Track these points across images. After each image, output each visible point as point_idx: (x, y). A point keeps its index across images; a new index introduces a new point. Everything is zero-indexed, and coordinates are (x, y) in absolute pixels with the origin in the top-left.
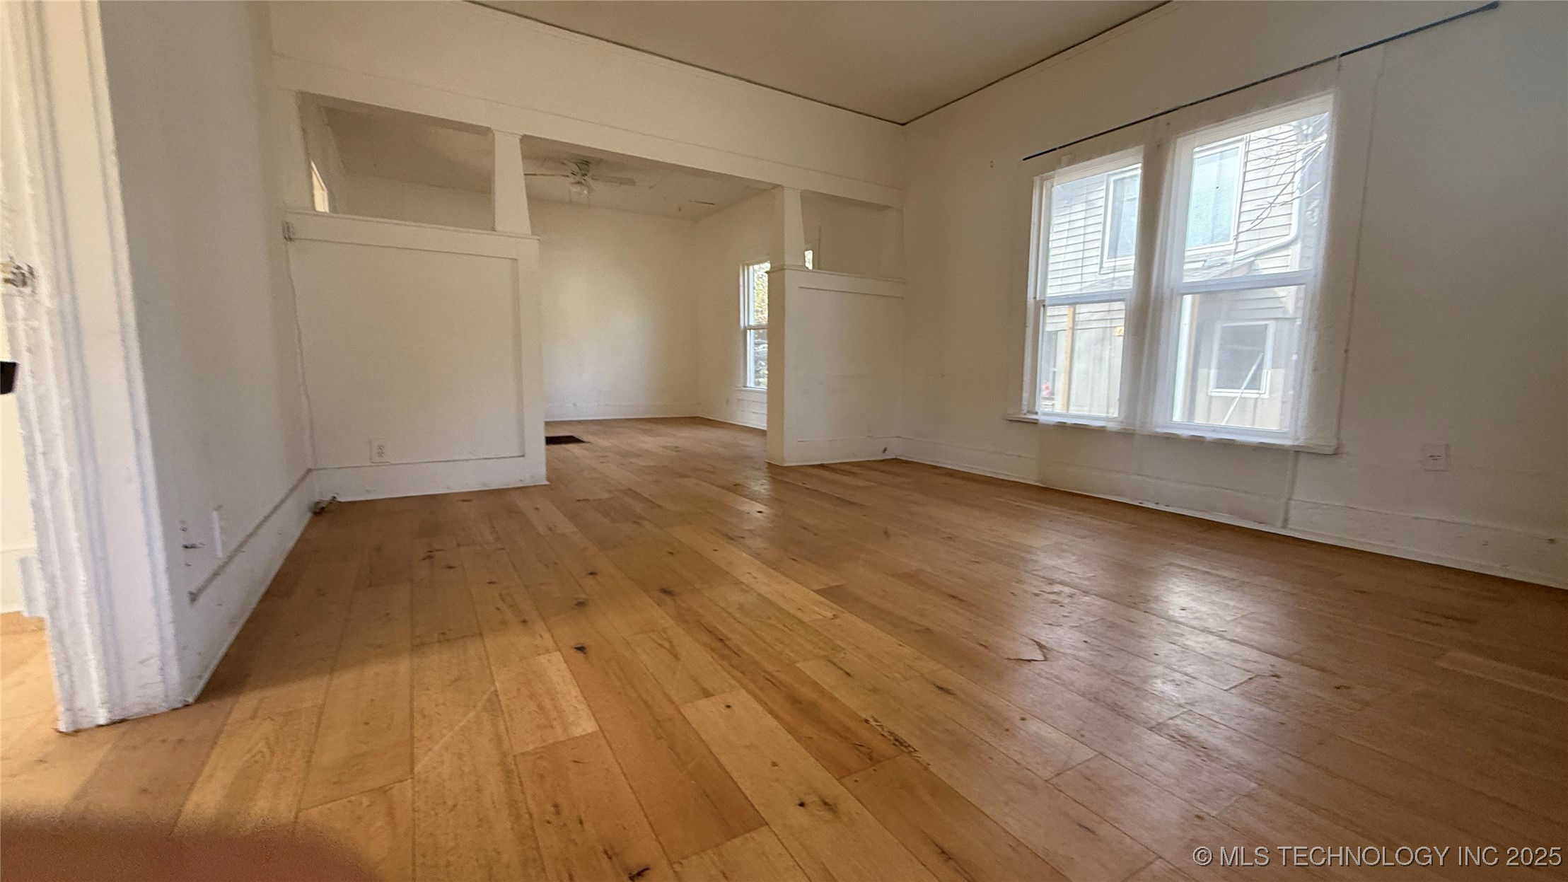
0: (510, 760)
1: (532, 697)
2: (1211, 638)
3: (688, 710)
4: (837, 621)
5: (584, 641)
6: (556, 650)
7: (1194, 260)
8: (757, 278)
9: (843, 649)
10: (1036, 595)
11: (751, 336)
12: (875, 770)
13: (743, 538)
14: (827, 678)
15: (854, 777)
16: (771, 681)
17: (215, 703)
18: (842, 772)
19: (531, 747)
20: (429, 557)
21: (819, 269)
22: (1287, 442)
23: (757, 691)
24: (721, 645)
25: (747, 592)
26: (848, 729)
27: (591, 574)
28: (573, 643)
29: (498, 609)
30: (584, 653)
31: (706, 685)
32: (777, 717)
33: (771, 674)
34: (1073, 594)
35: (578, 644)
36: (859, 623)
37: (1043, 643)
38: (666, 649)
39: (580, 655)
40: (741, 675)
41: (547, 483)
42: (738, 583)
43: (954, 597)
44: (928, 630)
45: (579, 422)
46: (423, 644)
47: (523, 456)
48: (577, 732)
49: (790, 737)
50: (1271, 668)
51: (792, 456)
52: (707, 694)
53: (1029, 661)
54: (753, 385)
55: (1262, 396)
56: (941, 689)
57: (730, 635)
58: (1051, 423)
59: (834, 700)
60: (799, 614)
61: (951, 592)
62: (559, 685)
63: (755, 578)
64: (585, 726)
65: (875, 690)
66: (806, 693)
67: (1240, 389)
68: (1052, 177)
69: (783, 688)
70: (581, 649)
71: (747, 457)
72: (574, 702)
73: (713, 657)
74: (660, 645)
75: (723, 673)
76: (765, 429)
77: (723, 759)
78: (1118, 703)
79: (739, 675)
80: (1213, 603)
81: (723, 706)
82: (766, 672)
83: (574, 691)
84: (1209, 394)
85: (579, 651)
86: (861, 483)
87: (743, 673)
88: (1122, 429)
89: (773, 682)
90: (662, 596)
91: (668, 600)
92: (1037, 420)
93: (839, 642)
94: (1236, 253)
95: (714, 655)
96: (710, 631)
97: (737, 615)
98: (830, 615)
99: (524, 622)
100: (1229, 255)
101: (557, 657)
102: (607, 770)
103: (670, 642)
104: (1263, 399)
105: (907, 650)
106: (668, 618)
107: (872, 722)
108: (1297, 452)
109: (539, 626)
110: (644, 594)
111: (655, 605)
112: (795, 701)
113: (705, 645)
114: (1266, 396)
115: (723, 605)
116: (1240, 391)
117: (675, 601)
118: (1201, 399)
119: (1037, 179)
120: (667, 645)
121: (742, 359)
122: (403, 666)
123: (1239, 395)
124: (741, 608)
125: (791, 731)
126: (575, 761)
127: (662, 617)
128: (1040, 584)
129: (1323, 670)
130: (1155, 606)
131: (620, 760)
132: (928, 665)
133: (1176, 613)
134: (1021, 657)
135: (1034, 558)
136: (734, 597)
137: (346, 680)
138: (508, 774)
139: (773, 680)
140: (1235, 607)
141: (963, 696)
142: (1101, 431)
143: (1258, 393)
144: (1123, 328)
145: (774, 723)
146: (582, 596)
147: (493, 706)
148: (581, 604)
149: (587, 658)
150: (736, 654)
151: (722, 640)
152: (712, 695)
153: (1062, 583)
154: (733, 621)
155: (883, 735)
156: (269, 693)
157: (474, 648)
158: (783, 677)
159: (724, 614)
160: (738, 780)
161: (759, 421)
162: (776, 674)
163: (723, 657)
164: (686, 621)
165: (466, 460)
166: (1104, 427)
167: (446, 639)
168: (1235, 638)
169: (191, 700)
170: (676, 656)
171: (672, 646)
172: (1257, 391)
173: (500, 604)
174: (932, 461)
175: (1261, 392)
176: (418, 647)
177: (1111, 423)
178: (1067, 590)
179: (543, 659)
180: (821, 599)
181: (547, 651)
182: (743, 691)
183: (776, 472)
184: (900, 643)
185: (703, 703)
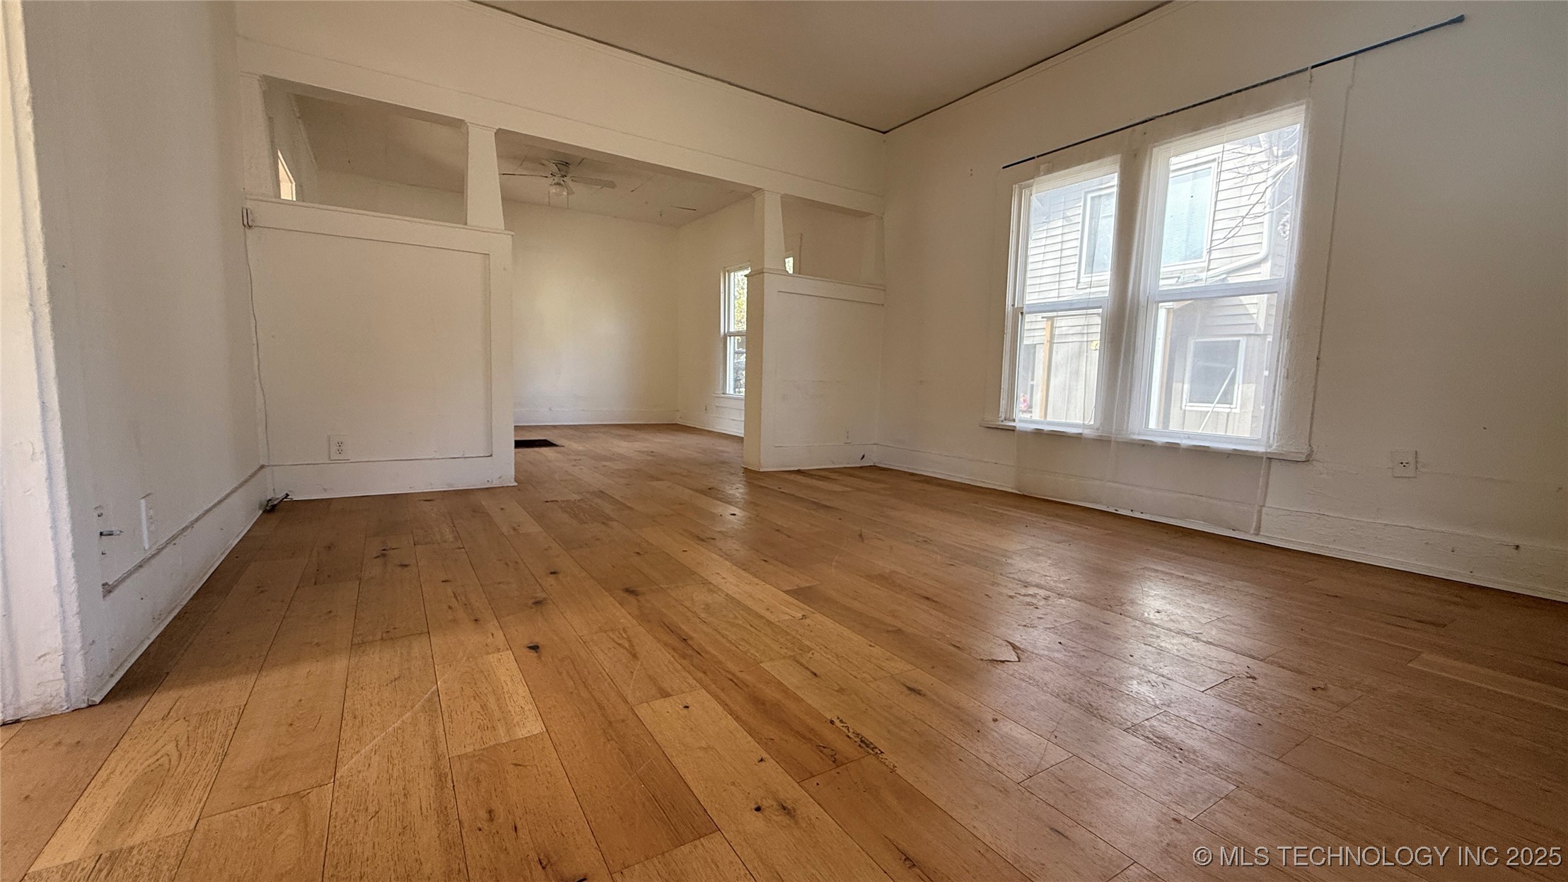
0: (445, 762)
1: (476, 696)
2: (1186, 640)
3: (642, 711)
4: (808, 621)
5: (537, 640)
6: (507, 649)
7: (1167, 276)
8: (738, 282)
9: (813, 649)
10: (1011, 597)
11: (732, 344)
12: (838, 773)
13: (715, 539)
14: (792, 678)
15: (816, 780)
16: (733, 681)
17: (124, 703)
18: (803, 775)
19: (469, 749)
20: (383, 555)
21: (800, 274)
22: (1261, 449)
23: (719, 692)
24: (683, 645)
25: (714, 592)
26: (812, 730)
27: (551, 573)
28: (526, 642)
29: (450, 607)
30: (537, 652)
31: (665, 685)
32: (737, 718)
33: (734, 675)
34: (1049, 597)
35: (531, 643)
36: (829, 623)
37: (1017, 644)
38: (627, 649)
39: (533, 654)
40: (703, 675)
41: (516, 484)
42: (705, 582)
43: (928, 598)
44: (899, 631)
45: (555, 427)
46: (363, 643)
47: (491, 456)
48: (521, 733)
49: (750, 738)
50: (1247, 670)
51: (768, 463)
52: (665, 694)
53: (1003, 662)
54: (732, 392)
55: (1233, 411)
56: (910, 689)
57: (694, 635)
58: (1028, 430)
59: (798, 700)
60: (767, 615)
61: (925, 594)
62: (507, 685)
63: (724, 578)
64: (533, 727)
65: (841, 691)
66: (770, 693)
67: (1212, 403)
68: (1031, 186)
69: (745, 689)
70: (535, 648)
71: (723, 462)
72: (522, 702)
73: (673, 656)
74: (619, 644)
75: (685, 674)
76: (742, 436)
77: (676, 762)
78: (1093, 704)
79: (700, 675)
80: (1188, 605)
81: (681, 706)
82: (727, 671)
83: (523, 690)
84: (1183, 407)
85: (532, 650)
86: (837, 488)
87: (705, 673)
88: (1099, 436)
89: (737, 683)
90: (625, 595)
91: (631, 599)
92: (1015, 427)
93: (807, 643)
94: (1208, 270)
95: (675, 654)
96: (671, 629)
97: (703, 615)
98: (800, 615)
99: (476, 620)
100: (1202, 272)
101: (507, 656)
102: (549, 773)
103: (630, 641)
104: (1235, 413)
105: (877, 651)
106: (630, 618)
107: (837, 722)
108: (1270, 459)
109: (492, 625)
110: (607, 593)
111: (617, 605)
112: (757, 701)
113: (666, 644)
114: (1237, 411)
115: (688, 604)
116: (1212, 405)
117: (638, 601)
118: (1175, 412)
119: (1016, 187)
120: (627, 645)
121: (722, 366)
122: (340, 664)
123: (1210, 409)
124: (707, 607)
125: (751, 732)
126: (516, 765)
127: (623, 616)
128: (1015, 586)
129: (1300, 672)
130: (1129, 608)
131: (565, 763)
132: (899, 666)
133: (1153, 616)
134: (995, 658)
135: (1009, 561)
136: (701, 596)
137: (274, 680)
138: (441, 778)
139: (735, 680)
140: (1210, 610)
141: (935, 698)
142: (1078, 438)
143: (1230, 408)
144: (1099, 342)
145: (734, 724)
146: (541, 595)
147: (433, 706)
148: (538, 603)
149: (539, 657)
150: (699, 654)
151: (684, 639)
152: (671, 696)
153: (1038, 586)
154: (698, 621)
155: (848, 736)
156: (188, 693)
157: (418, 648)
158: (748, 678)
159: (689, 614)
160: (691, 784)
161: (737, 429)
162: (739, 674)
163: (684, 656)
164: (649, 621)
165: (431, 459)
166: (1081, 434)
167: (389, 637)
168: (1210, 640)
169: (98, 699)
170: (635, 656)
171: (632, 645)
172: (1228, 406)
173: (454, 603)
174: (909, 468)
175: (1232, 406)
176: (358, 645)
177: (1088, 430)
178: (1042, 593)
179: (492, 658)
180: (791, 599)
181: (499, 650)
182: (704, 691)
183: (753, 477)
184: (870, 643)
185: (659, 704)
